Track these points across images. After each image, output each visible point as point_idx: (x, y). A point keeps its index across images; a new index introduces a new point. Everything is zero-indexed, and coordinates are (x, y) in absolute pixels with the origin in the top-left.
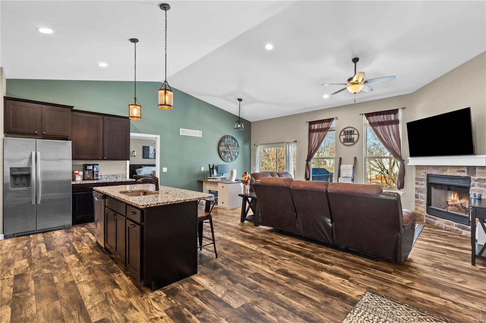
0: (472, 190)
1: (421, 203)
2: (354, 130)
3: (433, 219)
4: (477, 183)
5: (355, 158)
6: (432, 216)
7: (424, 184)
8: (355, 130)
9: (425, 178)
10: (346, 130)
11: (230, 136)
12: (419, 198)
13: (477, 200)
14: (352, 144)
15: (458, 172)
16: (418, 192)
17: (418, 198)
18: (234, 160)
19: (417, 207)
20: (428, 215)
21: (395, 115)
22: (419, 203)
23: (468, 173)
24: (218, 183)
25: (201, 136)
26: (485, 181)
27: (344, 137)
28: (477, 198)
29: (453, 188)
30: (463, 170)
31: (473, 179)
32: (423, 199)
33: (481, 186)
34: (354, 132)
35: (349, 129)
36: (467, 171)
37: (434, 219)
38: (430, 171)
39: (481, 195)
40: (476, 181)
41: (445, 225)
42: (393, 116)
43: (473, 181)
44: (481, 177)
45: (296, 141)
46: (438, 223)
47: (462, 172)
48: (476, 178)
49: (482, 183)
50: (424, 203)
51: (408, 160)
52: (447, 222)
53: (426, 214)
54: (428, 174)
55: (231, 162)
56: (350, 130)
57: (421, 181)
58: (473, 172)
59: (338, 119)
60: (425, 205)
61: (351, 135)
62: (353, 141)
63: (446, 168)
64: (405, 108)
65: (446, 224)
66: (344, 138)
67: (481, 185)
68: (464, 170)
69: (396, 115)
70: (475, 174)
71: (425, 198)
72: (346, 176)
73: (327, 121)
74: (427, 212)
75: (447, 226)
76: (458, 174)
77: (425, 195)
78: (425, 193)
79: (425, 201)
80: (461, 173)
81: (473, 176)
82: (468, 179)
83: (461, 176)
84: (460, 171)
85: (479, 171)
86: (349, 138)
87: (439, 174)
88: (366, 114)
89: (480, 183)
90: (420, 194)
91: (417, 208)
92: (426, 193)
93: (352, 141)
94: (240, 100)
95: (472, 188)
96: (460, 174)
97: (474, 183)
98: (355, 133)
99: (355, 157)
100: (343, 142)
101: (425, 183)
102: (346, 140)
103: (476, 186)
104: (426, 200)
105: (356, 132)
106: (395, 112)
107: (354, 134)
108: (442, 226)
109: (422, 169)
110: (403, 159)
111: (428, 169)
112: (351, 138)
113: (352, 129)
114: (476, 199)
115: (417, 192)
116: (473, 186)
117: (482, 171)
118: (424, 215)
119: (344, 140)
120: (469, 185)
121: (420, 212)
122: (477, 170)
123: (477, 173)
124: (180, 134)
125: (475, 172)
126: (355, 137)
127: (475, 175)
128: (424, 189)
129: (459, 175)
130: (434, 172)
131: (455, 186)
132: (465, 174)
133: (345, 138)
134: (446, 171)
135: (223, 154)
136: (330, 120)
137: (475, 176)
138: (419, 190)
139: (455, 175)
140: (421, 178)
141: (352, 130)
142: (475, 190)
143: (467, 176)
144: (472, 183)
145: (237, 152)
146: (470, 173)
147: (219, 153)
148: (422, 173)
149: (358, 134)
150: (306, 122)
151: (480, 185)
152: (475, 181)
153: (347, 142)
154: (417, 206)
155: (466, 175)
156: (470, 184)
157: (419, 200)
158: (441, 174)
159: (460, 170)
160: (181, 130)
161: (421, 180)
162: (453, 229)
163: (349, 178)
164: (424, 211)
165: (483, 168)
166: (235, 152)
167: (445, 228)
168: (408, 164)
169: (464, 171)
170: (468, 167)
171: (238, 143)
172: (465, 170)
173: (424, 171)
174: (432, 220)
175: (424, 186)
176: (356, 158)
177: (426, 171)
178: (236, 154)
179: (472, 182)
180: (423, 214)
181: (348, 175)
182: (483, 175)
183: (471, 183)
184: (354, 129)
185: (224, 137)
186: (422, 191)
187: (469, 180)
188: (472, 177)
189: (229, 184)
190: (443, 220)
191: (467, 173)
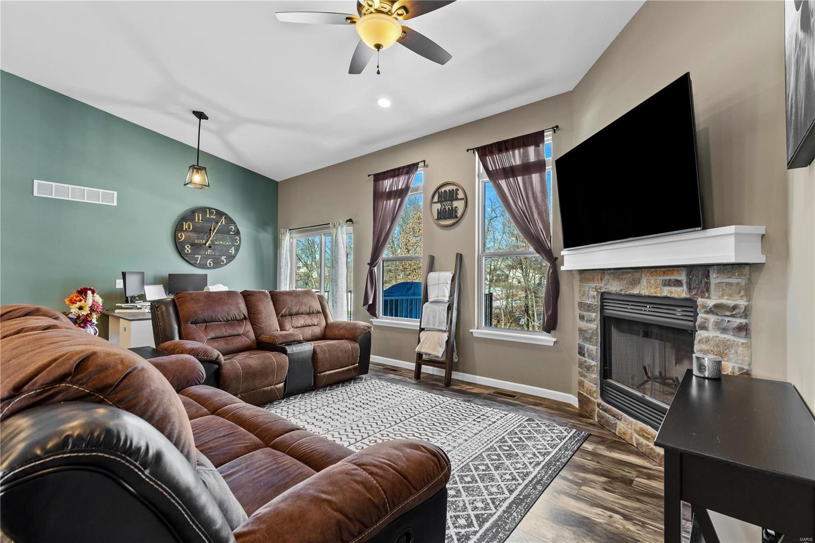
0: (699, 342)
1: (588, 368)
2: (457, 190)
3: (612, 416)
4: (712, 318)
5: (460, 257)
6: (610, 407)
7: (594, 320)
8: (460, 190)
9: (596, 302)
10: (443, 190)
11: (210, 209)
12: (586, 355)
13: (707, 381)
14: (454, 224)
15: (665, 285)
16: (584, 341)
17: (583, 355)
18: (226, 264)
19: (581, 378)
20: (604, 403)
21: (537, 148)
22: (585, 369)
23: (690, 289)
24: (121, 319)
25: (115, 204)
26: (734, 313)
27: (439, 206)
28: (707, 374)
29: (655, 331)
30: (677, 281)
31: (704, 306)
32: (592, 359)
33: (724, 330)
34: (457, 194)
35: (447, 188)
36: (687, 283)
37: (615, 417)
38: (606, 285)
39: (718, 364)
40: (710, 311)
41: (638, 437)
42: (531, 150)
43: (703, 311)
44: (725, 301)
45: (350, 220)
46: (623, 430)
47: (675, 285)
48: (711, 303)
49: (727, 319)
50: (594, 370)
51: (563, 256)
52: (642, 430)
53: (600, 400)
54: (602, 294)
55: (213, 268)
56: (449, 190)
57: (589, 312)
58: (703, 283)
59: (427, 166)
60: (595, 375)
61: (452, 201)
62: (456, 217)
63: (637, 275)
64: (557, 127)
65: (639, 435)
66: (438, 209)
67: (726, 324)
68: (679, 278)
69: (539, 146)
70: (708, 290)
71: (597, 357)
72: (436, 299)
73: (405, 170)
74: (603, 395)
75: (642, 440)
76: (666, 292)
77: (597, 349)
78: (597, 342)
79: (595, 363)
80: (673, 289)
81: (702, 297)
82: (689, 305)
83: (673, 296)
84: (668, 283)
85: (719, 280)
86: (449, 208)
87: (623, 292)
88: (479, 148)
89: (720, 318)
90: (587, 346)
91: (581, 380)
92: (599, 344)
93: (454, 216)
94: (200, 115)
95: (700, 334)
96: (671, 293)
97: (705, 319)
98: (459, 197)
99: (457, 254)
100: (436, 218)
101: (595, 315)
102: (442, 215)
103: (710, 327)
104: (599, 363)
105: (461, 195)
106: (536, 139)
107: (457, 199)
108: (631, 438)
109: (590, 281)
110: (554, 256)
111: (601, 279)
112: (452, 208)
113: (454, 188)
114: (705, 378)
115: (581, 340)
116: (704, 327)
117: (727, 280)
118: (595, 401)
119: (439, 213)
120: (691, 324)
121: (587, 393)
122: (715, 279)
123: (712, 287)
124: (35, 194)
125: (707, 283)
126: (459, 205)
127: (707, 294)
128: (595, 332)
129: (669, 296)
130: (614, 287)
131: (662, 327)
132: (681, 292)
133: (441, 209)
134: (639, 283)
135: (188, 249)
136: (410, 169)
137: (709, 298)
138: (586, 334)
139: (659, 295)
140: (589, 302)
141: (453, 190)
142: (708, 340)
143: (688, 296)
144: (702, 318)
145: (234, 245)
146: (695, 288)
147: (177, 246)
148: (590, 290)
149: (466, 199)
150: (369, 176)
151: (722, 326)
152: (707, 312)
153: (445, 218)
154: (581, 376)
155: (684, 295)
156: (695, 320)
157: (585, 362)
158: (627, 293)
159: (670, 280)
160: (39, 185)
161: (589, 308)
162: (654, 452)
163: (443, 304)
164: (594, 392)
165: (728, 272)
166: (229, 247)
167: (637, 444)
168: (562, 268)
169: (678, 283)
170: (691, 269)
171: (236, 227)
172: (683, 277)
173: (593, 285)
174: (611, 418)
175: (595, 326)
176: (461, 255)
177: (599, 285)
178: (232, 251)
179: (700, 315)
180: (592, 399)
181: (440, 296)
182: (730, 292)
183: (698, 317)
184: (457, 188)
185: (194, 211)
186: (591, 338)
187: (692, 310)
188: (700, 301)
189: (132, 322)
190: (634, 421)
191: (687, 287)
